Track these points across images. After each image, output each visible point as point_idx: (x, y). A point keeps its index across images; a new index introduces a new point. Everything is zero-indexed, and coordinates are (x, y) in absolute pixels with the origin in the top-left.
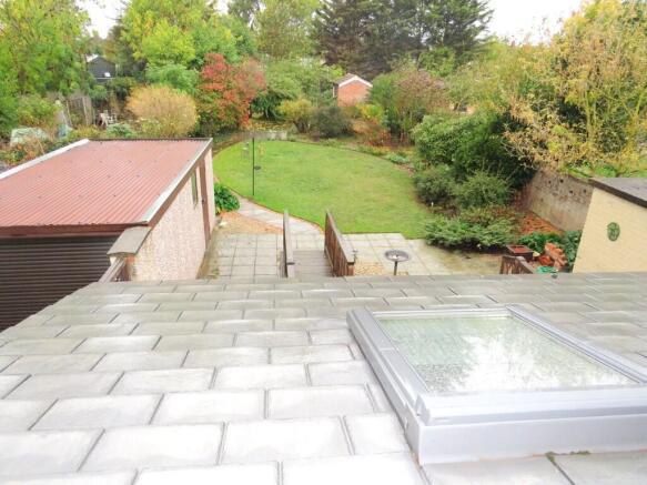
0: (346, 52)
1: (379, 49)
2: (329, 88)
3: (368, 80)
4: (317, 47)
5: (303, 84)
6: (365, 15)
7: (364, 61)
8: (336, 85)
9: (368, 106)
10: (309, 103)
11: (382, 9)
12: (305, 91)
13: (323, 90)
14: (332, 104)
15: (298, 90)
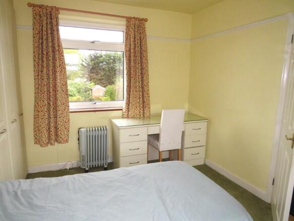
0: (95, 76)
1: (108, 75)
2: (89, 91)
3: (105, 87)
4: (83, 74)
5: (77, 90)
6: (102, 62)
7: (102, 79)
8: (91, 90)
9: (105, 98)
10: (81, 97)
11: (108, 60)
12: (79, 92)
13: (86, 92)
14: (90, 97)
15: (76, 93)
